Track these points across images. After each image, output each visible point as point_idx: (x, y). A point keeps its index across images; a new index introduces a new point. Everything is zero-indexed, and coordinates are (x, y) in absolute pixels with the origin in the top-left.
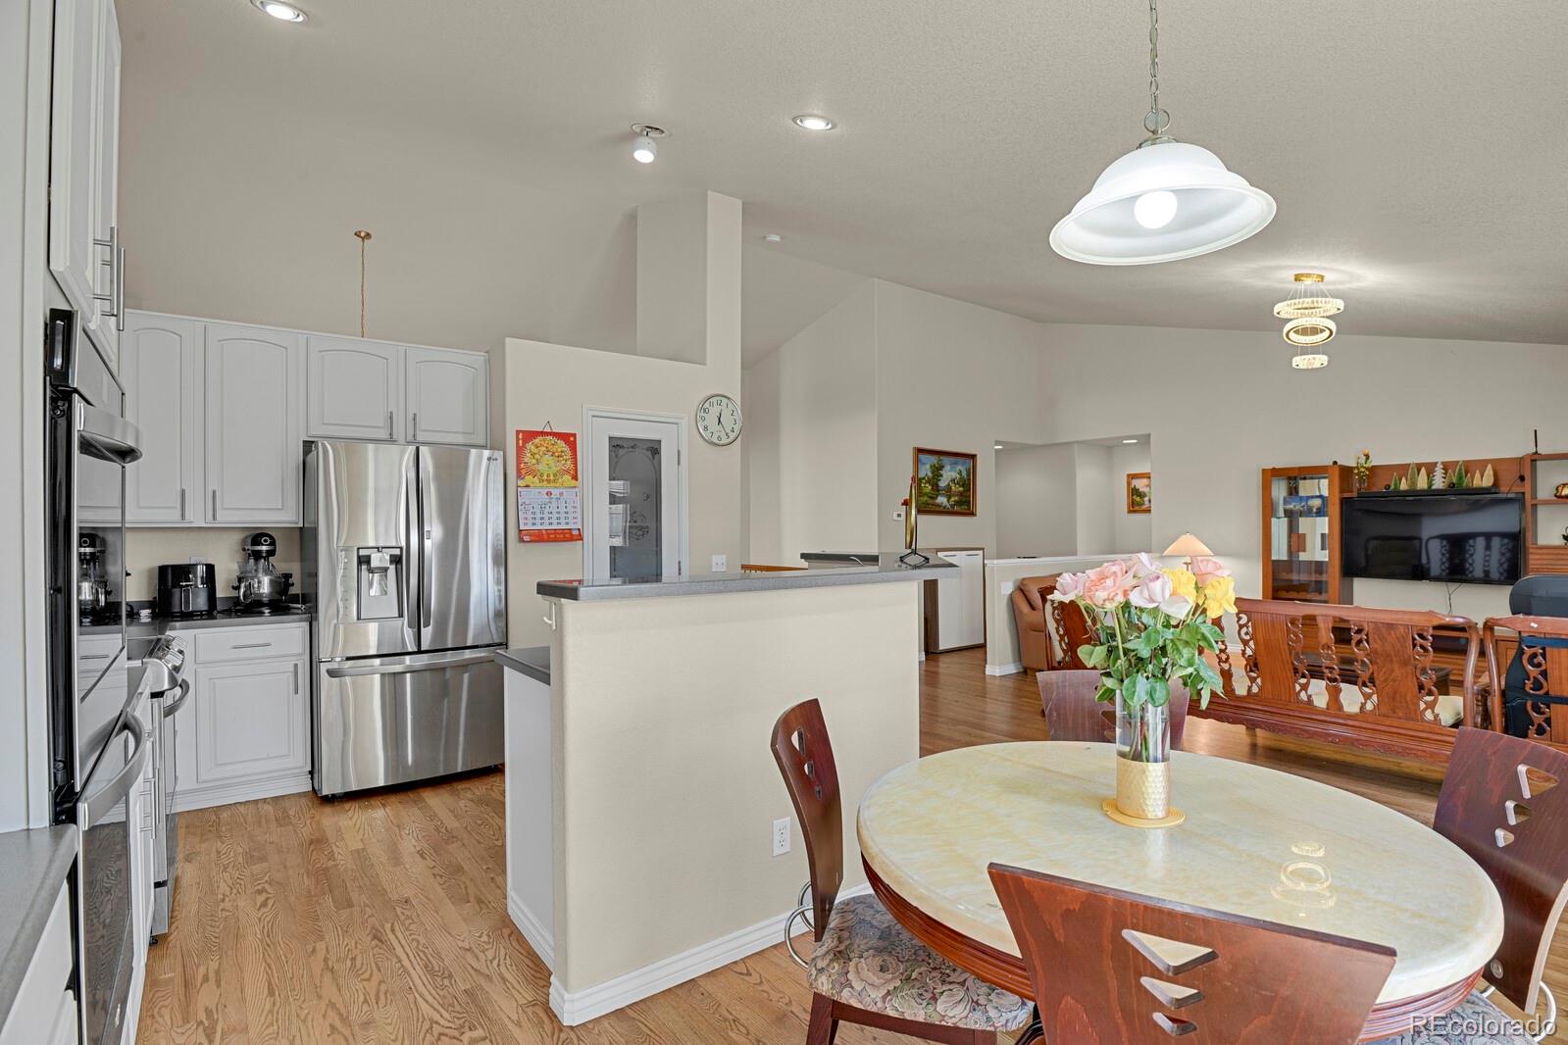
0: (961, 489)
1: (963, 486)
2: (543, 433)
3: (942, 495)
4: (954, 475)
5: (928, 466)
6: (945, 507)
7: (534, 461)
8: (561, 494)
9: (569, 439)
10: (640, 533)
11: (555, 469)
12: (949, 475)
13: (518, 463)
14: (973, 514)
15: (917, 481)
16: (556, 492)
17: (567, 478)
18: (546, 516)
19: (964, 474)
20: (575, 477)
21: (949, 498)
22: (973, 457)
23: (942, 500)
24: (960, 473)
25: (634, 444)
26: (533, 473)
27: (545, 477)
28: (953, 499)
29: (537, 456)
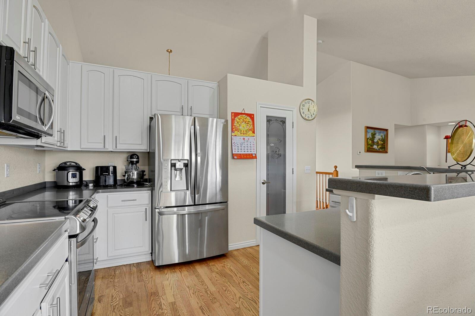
0: (382, 143)
1: (383, 141)
2: (241, 114)
3: (375, 145)
4: (380, 137)
5: (370, 134)
6: (376, 150)
7: (238, 125)
8: (249, 139)
9: (251, 116)
10: (278, 156)
11: (246, 129)
12: (378, 137)
13: (232, 126)
14: (386, 152)
15: (367, 139)
16: (246, 138)
17: (251, 132)
18: (243, 148)
19: (383, 137)
20: (254, 132)
21: (378, 146)
22: (387, 130)
23: (375, 147)
24: (382, 136)
25: (277, 119)
26: (238, 130)
27: (242, 132)
28: (379, 146)
29: (239, 123)
